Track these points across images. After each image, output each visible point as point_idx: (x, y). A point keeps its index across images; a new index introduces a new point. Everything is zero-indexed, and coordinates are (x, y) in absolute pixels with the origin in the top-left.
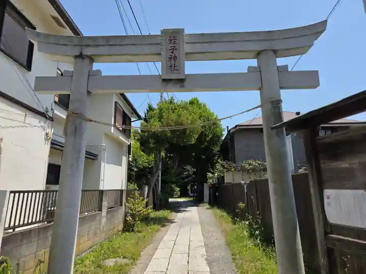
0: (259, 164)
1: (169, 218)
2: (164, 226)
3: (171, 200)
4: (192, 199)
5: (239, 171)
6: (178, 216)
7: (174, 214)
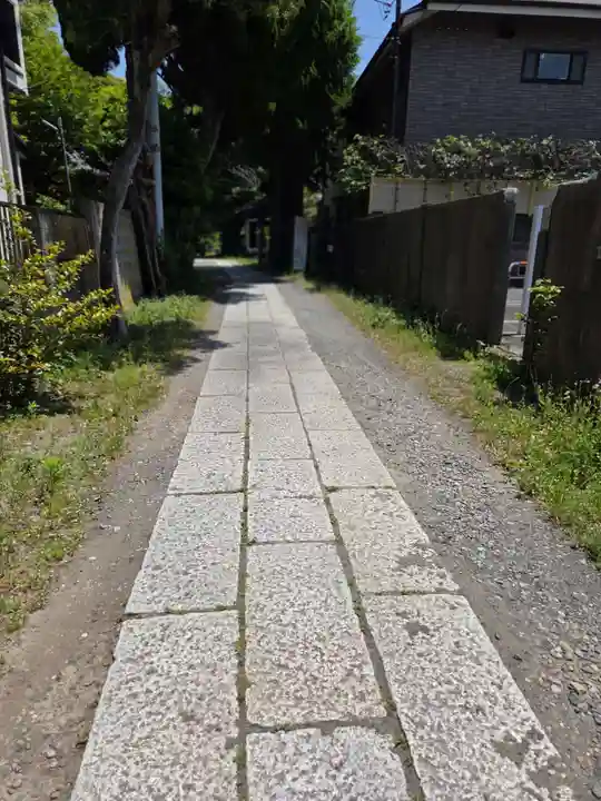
0: (485, 151)
1: (198, 325)
2: (176, 366)
3: (199, 262)
4: (256, 261)
5: (418, 173)
6: (229, 318)
7: (213, 307)
